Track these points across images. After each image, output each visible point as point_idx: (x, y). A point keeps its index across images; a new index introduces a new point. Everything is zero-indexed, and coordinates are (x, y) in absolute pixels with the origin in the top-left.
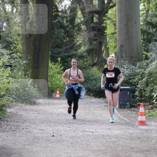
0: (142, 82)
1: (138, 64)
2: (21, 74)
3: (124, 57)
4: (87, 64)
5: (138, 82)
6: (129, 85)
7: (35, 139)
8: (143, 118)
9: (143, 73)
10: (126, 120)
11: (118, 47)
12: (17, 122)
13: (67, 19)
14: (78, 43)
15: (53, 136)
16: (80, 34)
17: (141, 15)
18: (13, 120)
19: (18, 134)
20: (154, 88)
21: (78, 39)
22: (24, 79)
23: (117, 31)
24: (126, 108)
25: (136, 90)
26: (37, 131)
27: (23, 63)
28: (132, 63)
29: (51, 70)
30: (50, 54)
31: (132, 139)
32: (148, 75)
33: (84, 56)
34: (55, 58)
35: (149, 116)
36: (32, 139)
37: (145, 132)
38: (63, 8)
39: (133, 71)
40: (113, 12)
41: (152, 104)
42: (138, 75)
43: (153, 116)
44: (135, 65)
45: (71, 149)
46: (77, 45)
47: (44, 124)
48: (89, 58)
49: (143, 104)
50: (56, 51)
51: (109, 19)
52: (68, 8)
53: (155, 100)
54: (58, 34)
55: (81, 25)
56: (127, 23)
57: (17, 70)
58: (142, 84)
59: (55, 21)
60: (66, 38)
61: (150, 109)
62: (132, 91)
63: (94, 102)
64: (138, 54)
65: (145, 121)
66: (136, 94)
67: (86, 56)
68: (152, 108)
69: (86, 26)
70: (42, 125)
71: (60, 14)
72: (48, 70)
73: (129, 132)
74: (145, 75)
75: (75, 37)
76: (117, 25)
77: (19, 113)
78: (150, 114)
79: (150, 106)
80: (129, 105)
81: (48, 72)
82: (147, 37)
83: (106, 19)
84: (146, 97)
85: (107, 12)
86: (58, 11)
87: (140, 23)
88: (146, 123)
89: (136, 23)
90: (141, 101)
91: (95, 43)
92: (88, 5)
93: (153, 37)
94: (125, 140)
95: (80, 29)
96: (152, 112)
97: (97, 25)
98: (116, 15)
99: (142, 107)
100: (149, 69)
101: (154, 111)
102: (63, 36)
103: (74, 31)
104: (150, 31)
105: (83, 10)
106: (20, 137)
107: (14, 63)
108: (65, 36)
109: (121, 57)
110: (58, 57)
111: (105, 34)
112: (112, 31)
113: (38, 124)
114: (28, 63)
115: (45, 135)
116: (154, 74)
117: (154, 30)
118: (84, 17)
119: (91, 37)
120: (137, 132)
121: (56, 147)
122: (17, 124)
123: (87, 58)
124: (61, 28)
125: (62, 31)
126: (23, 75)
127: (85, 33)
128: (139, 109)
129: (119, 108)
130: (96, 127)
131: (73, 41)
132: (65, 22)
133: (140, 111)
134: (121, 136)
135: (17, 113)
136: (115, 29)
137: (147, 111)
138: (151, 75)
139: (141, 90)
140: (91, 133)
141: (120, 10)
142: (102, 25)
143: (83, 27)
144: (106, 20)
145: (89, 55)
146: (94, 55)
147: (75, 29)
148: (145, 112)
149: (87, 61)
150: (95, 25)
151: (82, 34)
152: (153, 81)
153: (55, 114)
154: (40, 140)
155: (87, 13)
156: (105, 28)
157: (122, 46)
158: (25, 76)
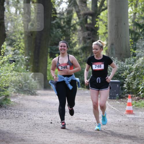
0: (130, 76)
1: (126, 61)
2: (23, 68)
3: (114, 54)
4: (81, 60)
5: (126, 76)
6: (119, 78)
7: (35, 126)
8: (130, 108)
9: (131, 69)
10: (116, 109)
11: (109, 45)
12: (19, 110)
13: (64, 20)
14: (74, 42)
15: (51, 123)
16: (75, 33)
17: (129, 17)
18: (16, 108)
19: (20, 121)
20: (140, 82)
21: (73, 38)
22: (26, 72)
23: (108, 31)
24: (115, 99)
25: (125, 83)
26: (37, 118)
27: (25, 58)
28: (121, 59)
29: (50, 65)
30: (49, 51)
31: (120, 126)
32: (135, 70)
33: (79, 53)
34: (54, 55)
35: (136, 106)
36: (33, 125)
37: (132, 120)
38: (61, 10)
39: (122, 66)
40: (105, 15)
41: (139, 96)
42: (126, 70)
43: (139, 106)
44: (124, 61)
45: (67, 134)
46: (72, 43)
47: (43, 113)
48: (83, 55)
49: (130, 95)
50: (55, 48)
51: (101, 20)
52: (66, 11)
53: (141, 92)
54: (56, 33)
55: (77, 25)
56: (117, 24)
57: (20, 64)
58: (130, 78)
59: (54, 22)
60: (63, 37)
61: (136, 100)
62: (121, 84)
63: (87, 93)
64: (127, 52)
65: (132, 111)
66: (124, 86)
67: (81, 52)
68: (138, 99)
69: (81, 26)
70: (41, 113)
71: (58, 16)
72: (47, 65)
73: (118, 120)
74: (132, 70)
75: (71, 36)
76: (108, 26)
77: (22, 102)
78: (137, 105)
79: (137, 97)
80: (118, 96)
81: (47, 67)
82: (135, 37)
83: (98, 20)
84: (133, 89)
85: (99, 14)
86: (56, 13)
87: (128, 24)
88: (133, 112)
89: (125, 24)
90: (129, 93)
91: (88, 41)
92: (83, 8)
93: (140, 37)
94: (114, 127)
95: (75, 29)
96: (138, 103)
97: (91, 26)
98: (107, 17)
99: (129, 98)
100: (136, 65)
101: (140, 102)
102: (61, 35)
103: (71, 30)
104: (137, 31)
105: (78, 12)
106: (22, 123)
107: (17, 58)
108: (62, 35)
109: (111, 54)
110: (56, 54)
111: (98, 34)
112: (104, 31)
113: (38, 112)
114: (29, 59)
115: (44, 122)
116: (140, 69)
117: (141, 30)
118: (79, 18)
119: (85, 36)
120: (125, 120)
121: (54, 132)
122: (20, 112)
123: (81, 54)
124: (58, 28)
125: (59, 30)
126: (25, 69)
127: (80, 33)
128: (127, 100)
129: (109, 98)
130: (89, 115)
131: (69, 39)
132: (62, 23)
133: (128, 102)
134: (111, 124)
135: (19, 102)
136: (107, 29)
137: (134, 102)
138: (138, 70)
139: (128, 83)
140: (85, 121)
141: (111, 13)
142: (95, 26)
143: (78, 27)
144: (99, 22)
145: (83, 52)
146: (88, 52)
147: (71, 29)
148: (132, 103)
149: (81, 57)
150: (88, 26)
151: (77, 33)
152: (139, 75)
153: (53, 104)
154: (40, 126)
155: (82, 15)
156: (97, 28)
157: (112, 44)
158: (27, 69)
